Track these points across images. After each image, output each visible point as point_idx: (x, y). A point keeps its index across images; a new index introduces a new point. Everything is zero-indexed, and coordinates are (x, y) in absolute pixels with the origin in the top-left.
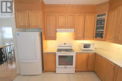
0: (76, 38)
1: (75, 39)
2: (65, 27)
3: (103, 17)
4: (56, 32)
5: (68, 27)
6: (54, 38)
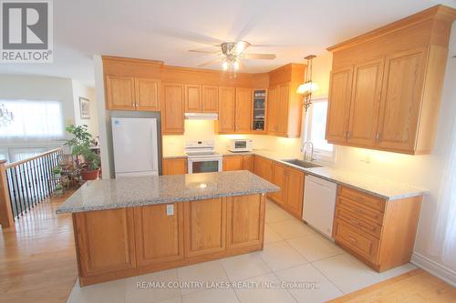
0: (222, 131)
1: (220, 133)
2: (201, 109)
3: (263, 95)
4: (185, 118)
5: (206, 110)
6: (181, 131)
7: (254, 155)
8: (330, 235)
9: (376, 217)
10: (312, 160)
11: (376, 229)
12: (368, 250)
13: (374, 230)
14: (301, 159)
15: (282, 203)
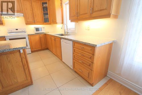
7: (45, 34)
8: (72, 68)
9: (90, 58)
10: (68, 33)
11: (91, 65)
12: (87, 76)
13: (90, 65)
14: (63, 33)
15: (55, 54)
